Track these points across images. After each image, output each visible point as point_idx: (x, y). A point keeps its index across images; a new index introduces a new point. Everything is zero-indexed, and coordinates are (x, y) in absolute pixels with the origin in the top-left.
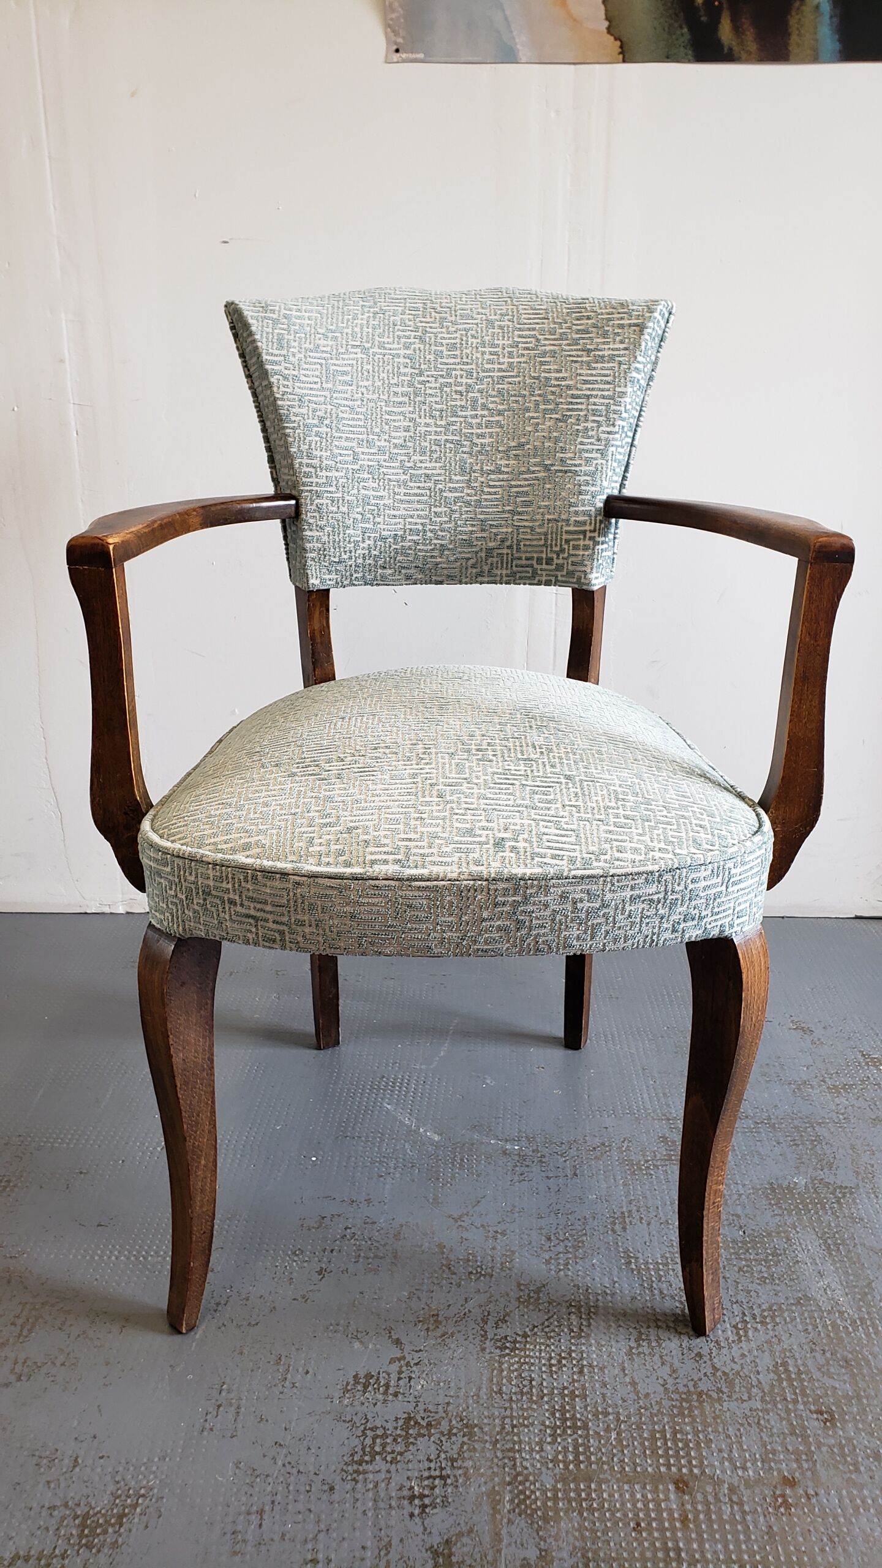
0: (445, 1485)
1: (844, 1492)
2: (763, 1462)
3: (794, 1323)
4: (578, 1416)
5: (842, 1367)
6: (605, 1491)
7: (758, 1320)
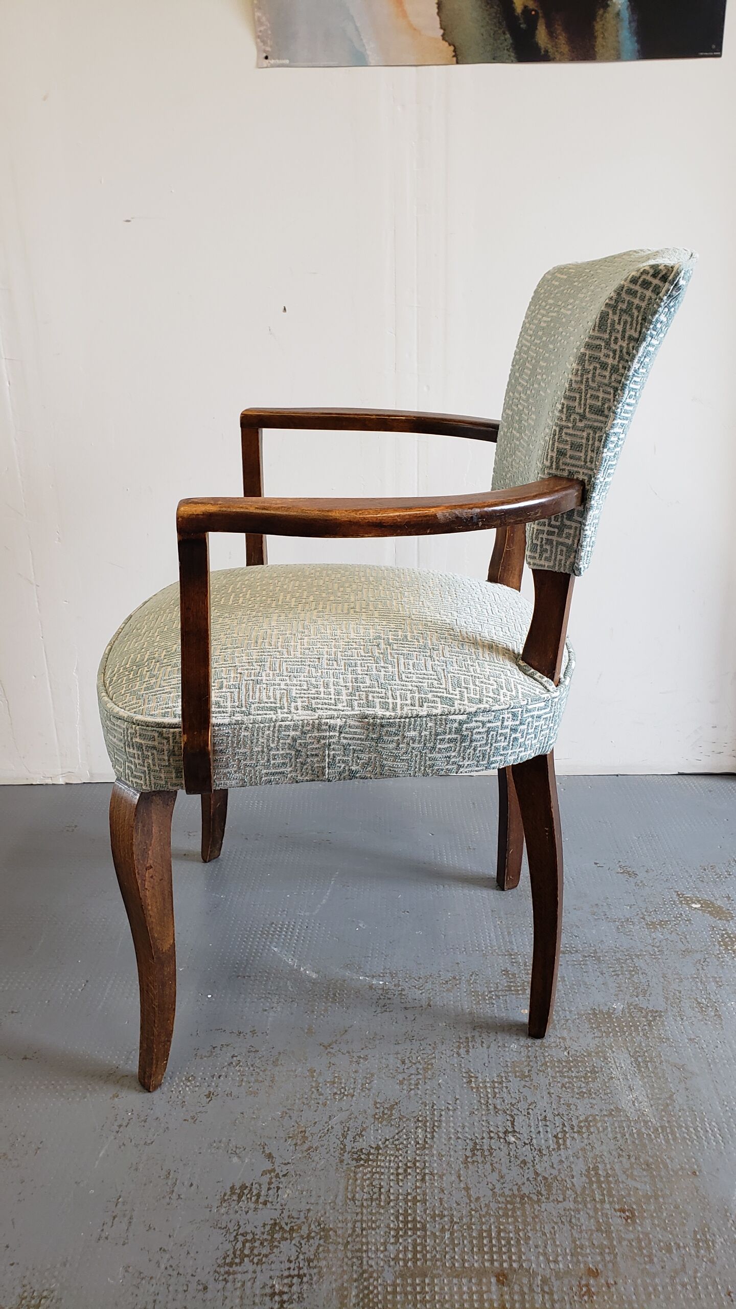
0: (301, 1283)
1: (639, 1281)
2: (572, 1255)
3: (606, 1131)
4: (418, 1219)
5: (644, 1170)
6: (437, 1284)
7: (575, 1130)
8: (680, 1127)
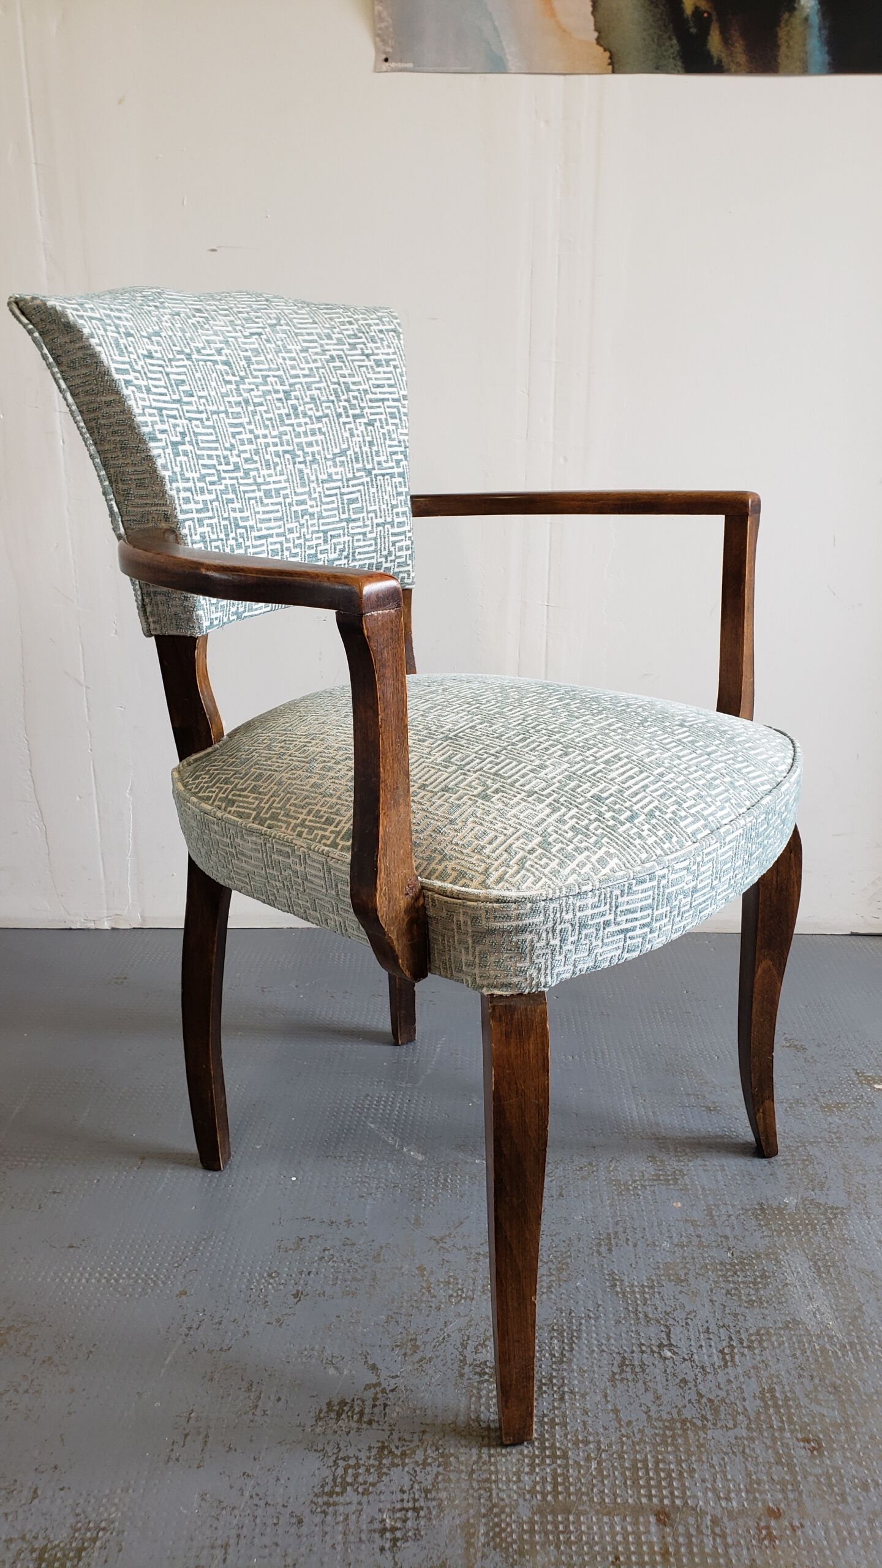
0: (418, 1517)
1: (831, 1524)
2: (747, 1492)
3: (782, 1347)
4: (558, 1445)
5: (830, 1393)
6: (584, 1523)
7: (745, 1345)
8: (872, 1343)
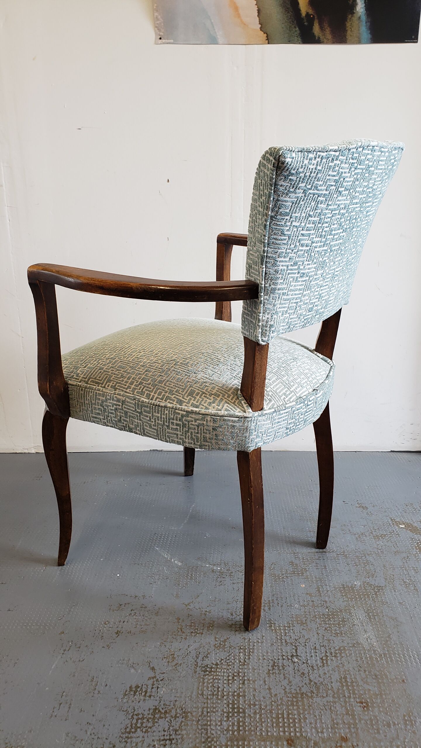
0: (171, 743)
1: (371, 744)
2: (332, 728)
3: (351, 656)
4: (241, 706)
5: (374, 679)
6: (252, 745)
7: (333, 655)
8: (394, 654)
